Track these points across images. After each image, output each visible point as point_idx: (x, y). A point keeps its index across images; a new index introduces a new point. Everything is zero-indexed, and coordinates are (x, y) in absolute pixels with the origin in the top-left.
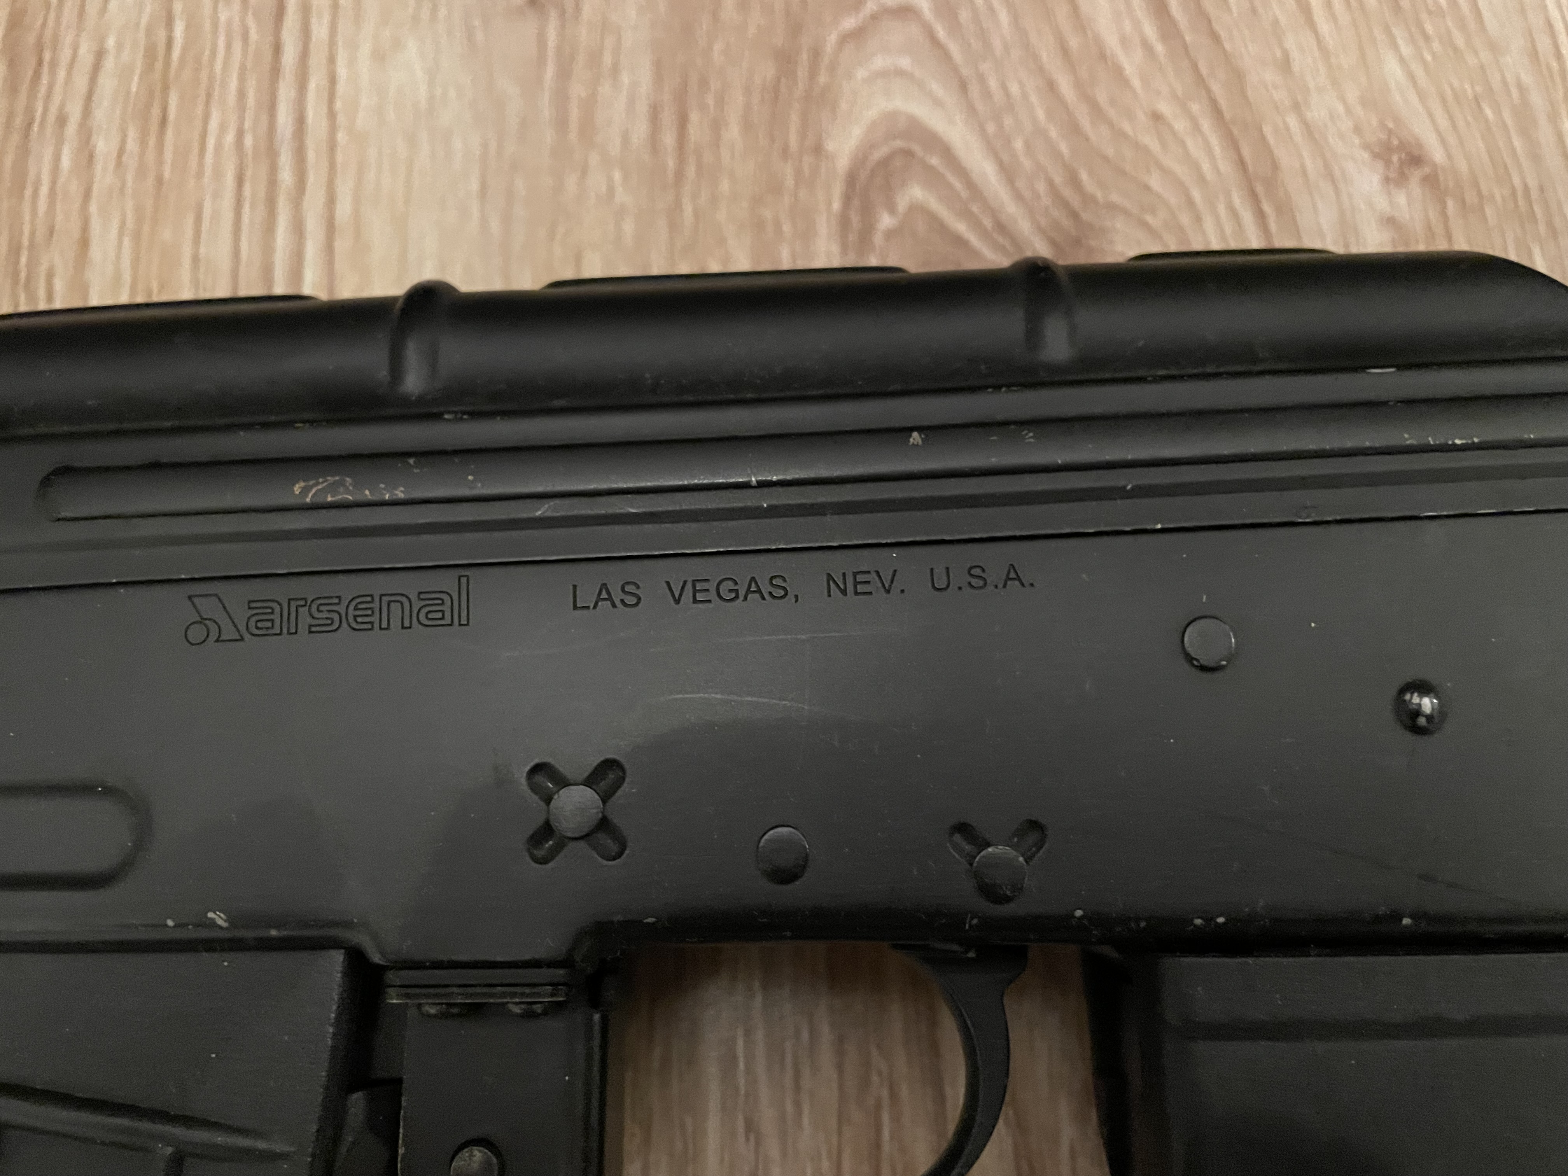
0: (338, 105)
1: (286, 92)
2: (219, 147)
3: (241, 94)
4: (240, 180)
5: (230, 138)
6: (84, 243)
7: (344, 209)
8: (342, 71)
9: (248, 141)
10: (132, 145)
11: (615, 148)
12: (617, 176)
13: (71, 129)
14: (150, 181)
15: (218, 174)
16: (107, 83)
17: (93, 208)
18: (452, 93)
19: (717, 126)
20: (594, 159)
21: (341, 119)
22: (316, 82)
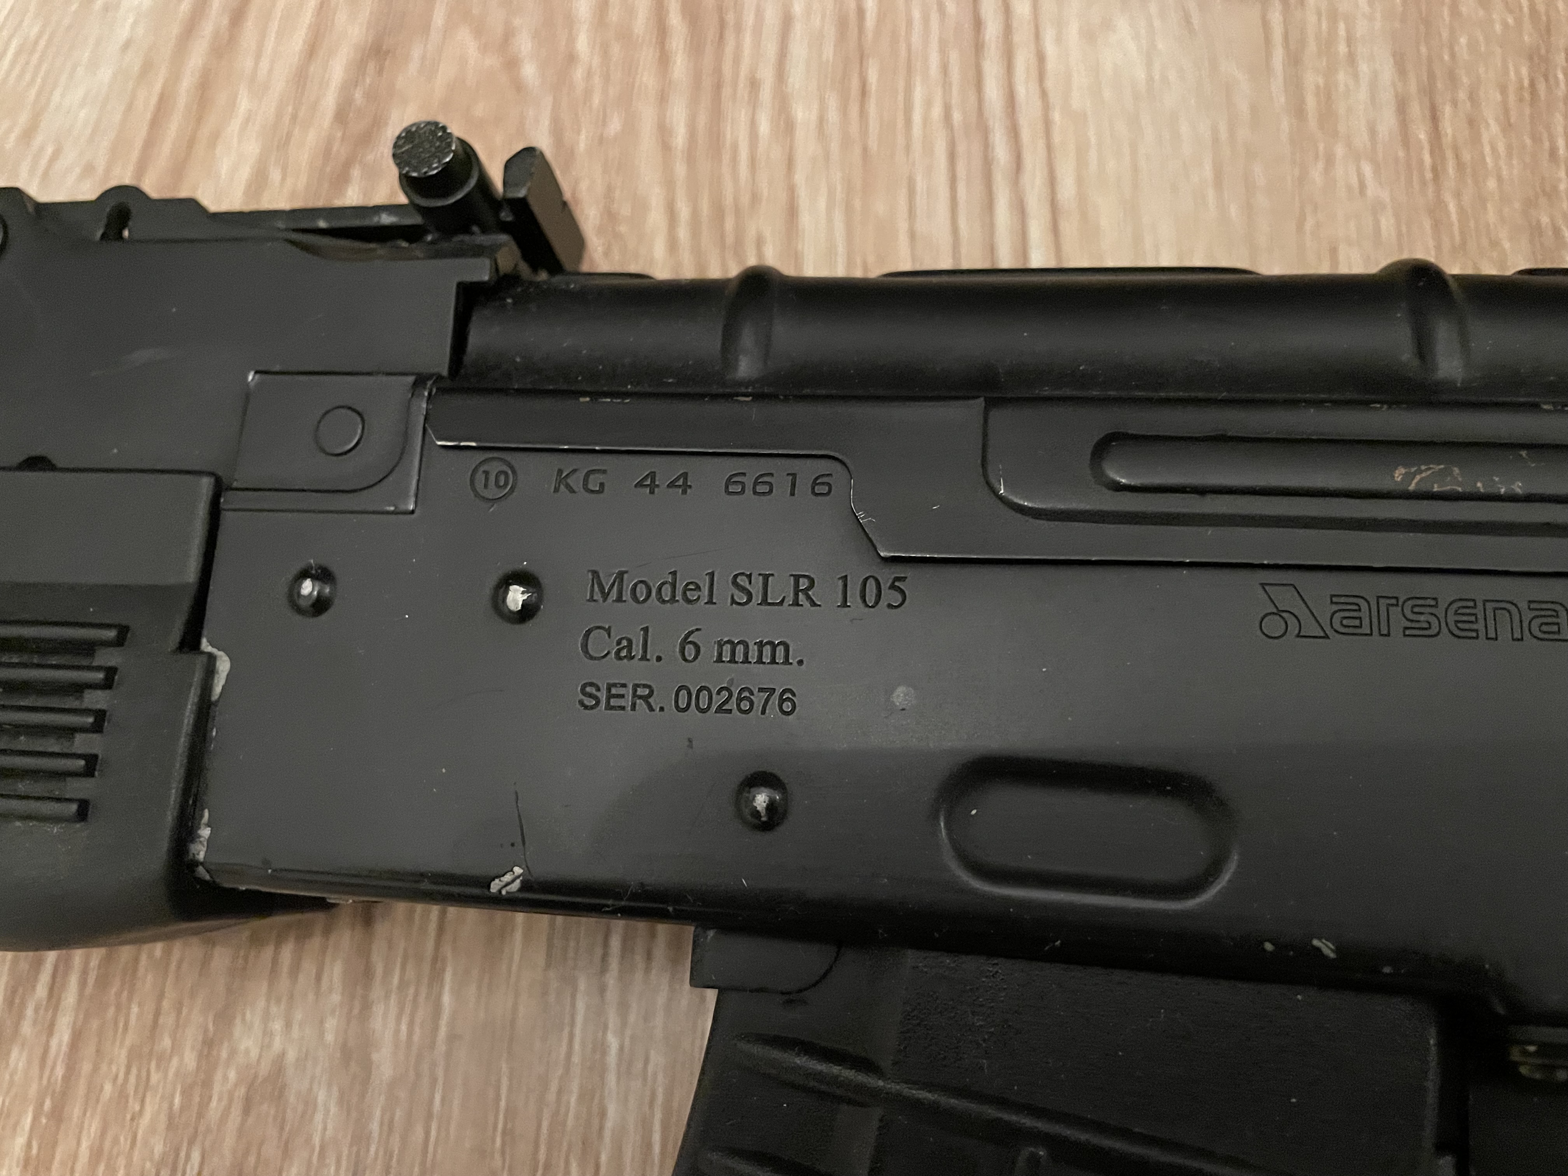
0: (1049, 84)
1: (992, 69)
2: (926, 120)
3: (945, 69)
4: (952, 157)
5: (937, 111)
6: (792, 212)
7: (1067, 190)
8: (1050, 49)
9: (957, 116)
10: (833, 116)
11: (1362, 139)
12: (1367, 170)
13: (766, 93)
14: (857, 151)
15: (928, 149)
16: (799, 49)
17: (799, 177)
18: (1172, 76)
19: (1473, 123)
20: (1340, 150)
21: (1055, 97)
22: (1023, 59)
